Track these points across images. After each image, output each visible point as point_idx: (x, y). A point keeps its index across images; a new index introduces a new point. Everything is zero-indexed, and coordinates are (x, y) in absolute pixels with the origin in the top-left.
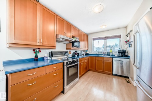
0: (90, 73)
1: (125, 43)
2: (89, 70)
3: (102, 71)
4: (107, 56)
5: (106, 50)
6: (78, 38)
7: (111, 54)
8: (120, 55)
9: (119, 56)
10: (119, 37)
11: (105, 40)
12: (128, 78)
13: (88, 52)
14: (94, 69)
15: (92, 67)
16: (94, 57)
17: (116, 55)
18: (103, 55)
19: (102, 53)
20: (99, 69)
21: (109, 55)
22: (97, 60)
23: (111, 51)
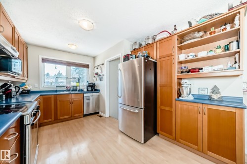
3: (69, 116)
4: (74, 92)
7: (78, 88)
8: (90, 89)
9: (89, 91)
10: (87, 66)
11: (68, 67)
16: (53, 96)
17: (85, 90)
18: (65, 91)
19: (65, 88)
20: (63, 116)
21: (76, 90)
23: (78, 84)
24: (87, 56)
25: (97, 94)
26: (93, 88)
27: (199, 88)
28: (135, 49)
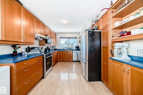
0: (58, 63)
1: (79, 42)
2: (58, 62)
4: (70, 50)
5: (69, 46)
6: (50, 36)
7: (72, 48)
8: (77, 49)
10: (76, 38)
11: (68, 39)
12: (80, 61)
13: (56, 48)
14: (61, 60)
15: (60, 59)
16: (61, 51)
17: (75, 49)
19: (67, 48)
20: (65, 59)
22: (64, 53)
23: (72, 46)
24: (76, 33)
25: (80, 51)
26: (78, 48)
27: (138, 50)
28: (93, 25)
